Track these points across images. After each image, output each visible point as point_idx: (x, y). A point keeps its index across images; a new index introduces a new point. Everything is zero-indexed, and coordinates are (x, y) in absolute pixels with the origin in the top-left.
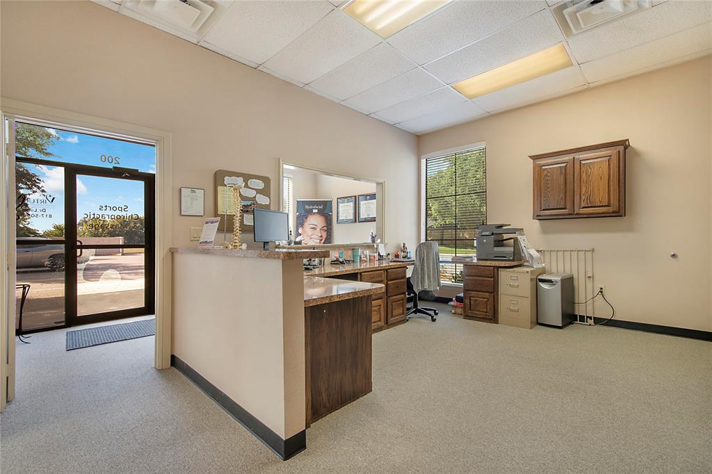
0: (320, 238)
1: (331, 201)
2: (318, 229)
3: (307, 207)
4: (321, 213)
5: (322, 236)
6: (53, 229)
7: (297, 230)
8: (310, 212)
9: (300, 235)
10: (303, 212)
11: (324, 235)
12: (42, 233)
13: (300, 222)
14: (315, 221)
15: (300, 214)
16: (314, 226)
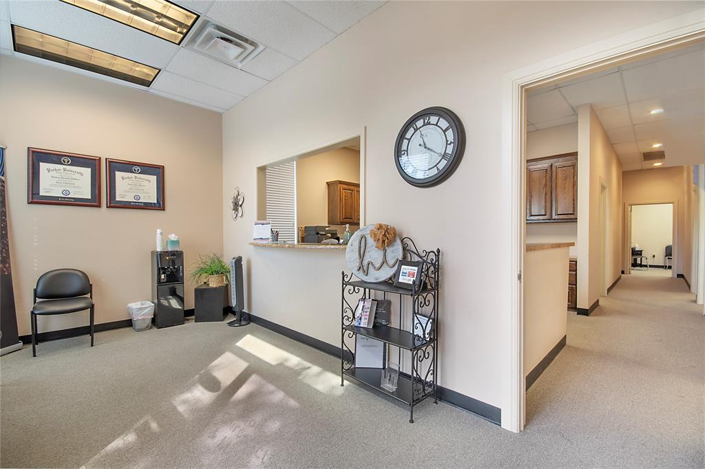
1: (4, 149)
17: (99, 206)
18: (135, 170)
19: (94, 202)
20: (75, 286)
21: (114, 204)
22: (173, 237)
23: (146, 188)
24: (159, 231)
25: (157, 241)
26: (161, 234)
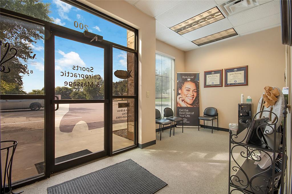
0: (193, 97)
1: (199, 74)
2: (191, 91)
3: (184, 77)
4: (193, 81)
5: (193, 95)
6: (32, 92)
7: (178, 91)
8: (185, 80)
9: (180, 94)
10: (181, 80)
11: (195, 94)
12: (28, 93)
13: (179, 86)
14: (189, 86)
15: (179, 81)
16: (189, 89)
17: (222, 86)
18: (235, 70)
19: (221, 85)
20: (213, 113)
21: (227, 85)
22: (249, 97)
23: (239, 77)
24: (242, 95)
25: (241, 99)
26: (243, 96)
